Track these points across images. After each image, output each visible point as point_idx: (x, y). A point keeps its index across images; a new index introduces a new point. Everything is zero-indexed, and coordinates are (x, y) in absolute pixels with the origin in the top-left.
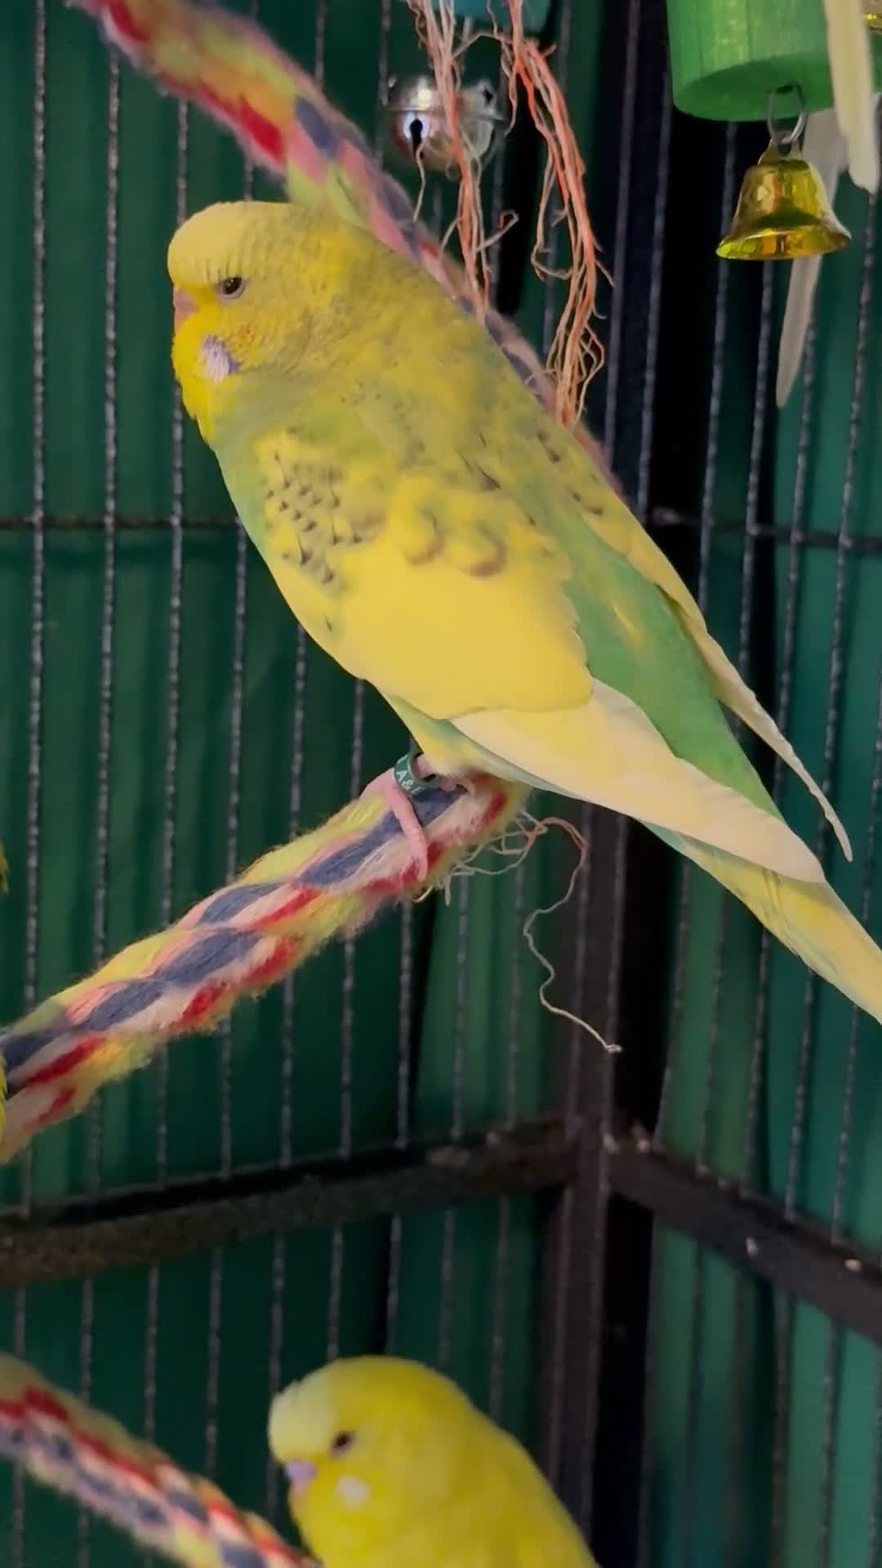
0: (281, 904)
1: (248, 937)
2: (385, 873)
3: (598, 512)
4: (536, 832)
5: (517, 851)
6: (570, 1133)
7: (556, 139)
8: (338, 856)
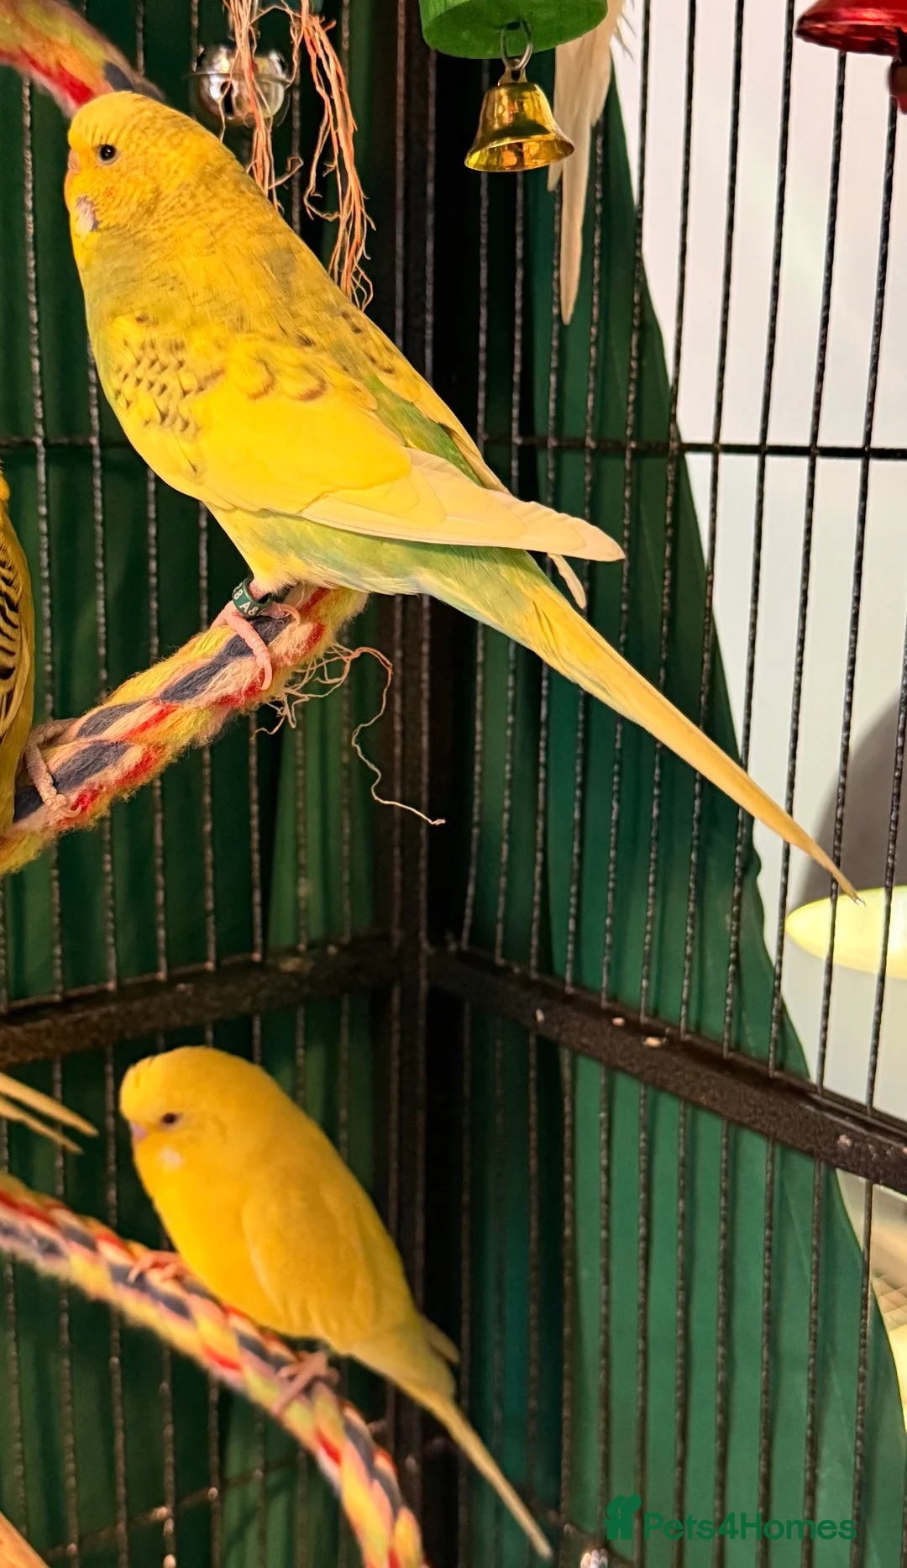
0: (143, 720)
1: (119, 747)
2: (230, 690)
3: (390, 371)
4: (351, 658)
5: (336, 680)
6: (396, 943)
7: (332, 101)
8: (191, 676)
